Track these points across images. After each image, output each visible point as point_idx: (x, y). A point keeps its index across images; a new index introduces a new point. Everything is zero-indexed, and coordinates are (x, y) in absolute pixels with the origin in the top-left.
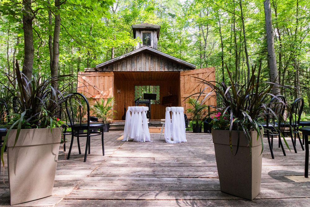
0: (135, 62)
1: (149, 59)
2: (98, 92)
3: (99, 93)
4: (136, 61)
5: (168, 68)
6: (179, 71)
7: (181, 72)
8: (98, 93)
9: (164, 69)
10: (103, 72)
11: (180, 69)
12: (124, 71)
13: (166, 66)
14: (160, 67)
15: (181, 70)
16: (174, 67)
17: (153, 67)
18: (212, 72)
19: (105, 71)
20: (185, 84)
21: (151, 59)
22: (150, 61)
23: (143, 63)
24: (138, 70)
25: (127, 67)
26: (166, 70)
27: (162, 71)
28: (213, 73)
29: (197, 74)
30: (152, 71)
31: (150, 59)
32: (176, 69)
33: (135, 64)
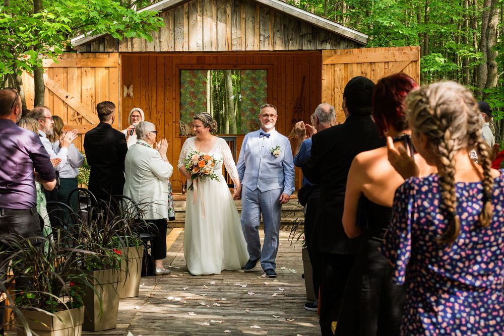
0: (185, 21)
1: (225, 12)
2: (78, 114)
3: (80, 119)
4: (188, 18)
5: (286, 42)
6: (320, 49)
7: (324, 53)
8: (76, 117)
9: (274, 44)
10: (91, 55)
11: (322, 42)
12: (152, 50)
13: (278, 34)
14: (262, 39)
15: (323, 47)
16: (303, 36)
17: (241, 38)
18: (412, 62)
19: (95, 52)
20: (334, 89)
21: (234, 12)
22: (229, 19)
23: (209, 26)
24: (194, 48)
25: (160, 37)
26: (279, 47)
27: (266, 48)
28: (414, 63)
29: (371, 63)
30: (234, 49)
31: (229, 11)
32: (310, 42)
33: (186, 29)
